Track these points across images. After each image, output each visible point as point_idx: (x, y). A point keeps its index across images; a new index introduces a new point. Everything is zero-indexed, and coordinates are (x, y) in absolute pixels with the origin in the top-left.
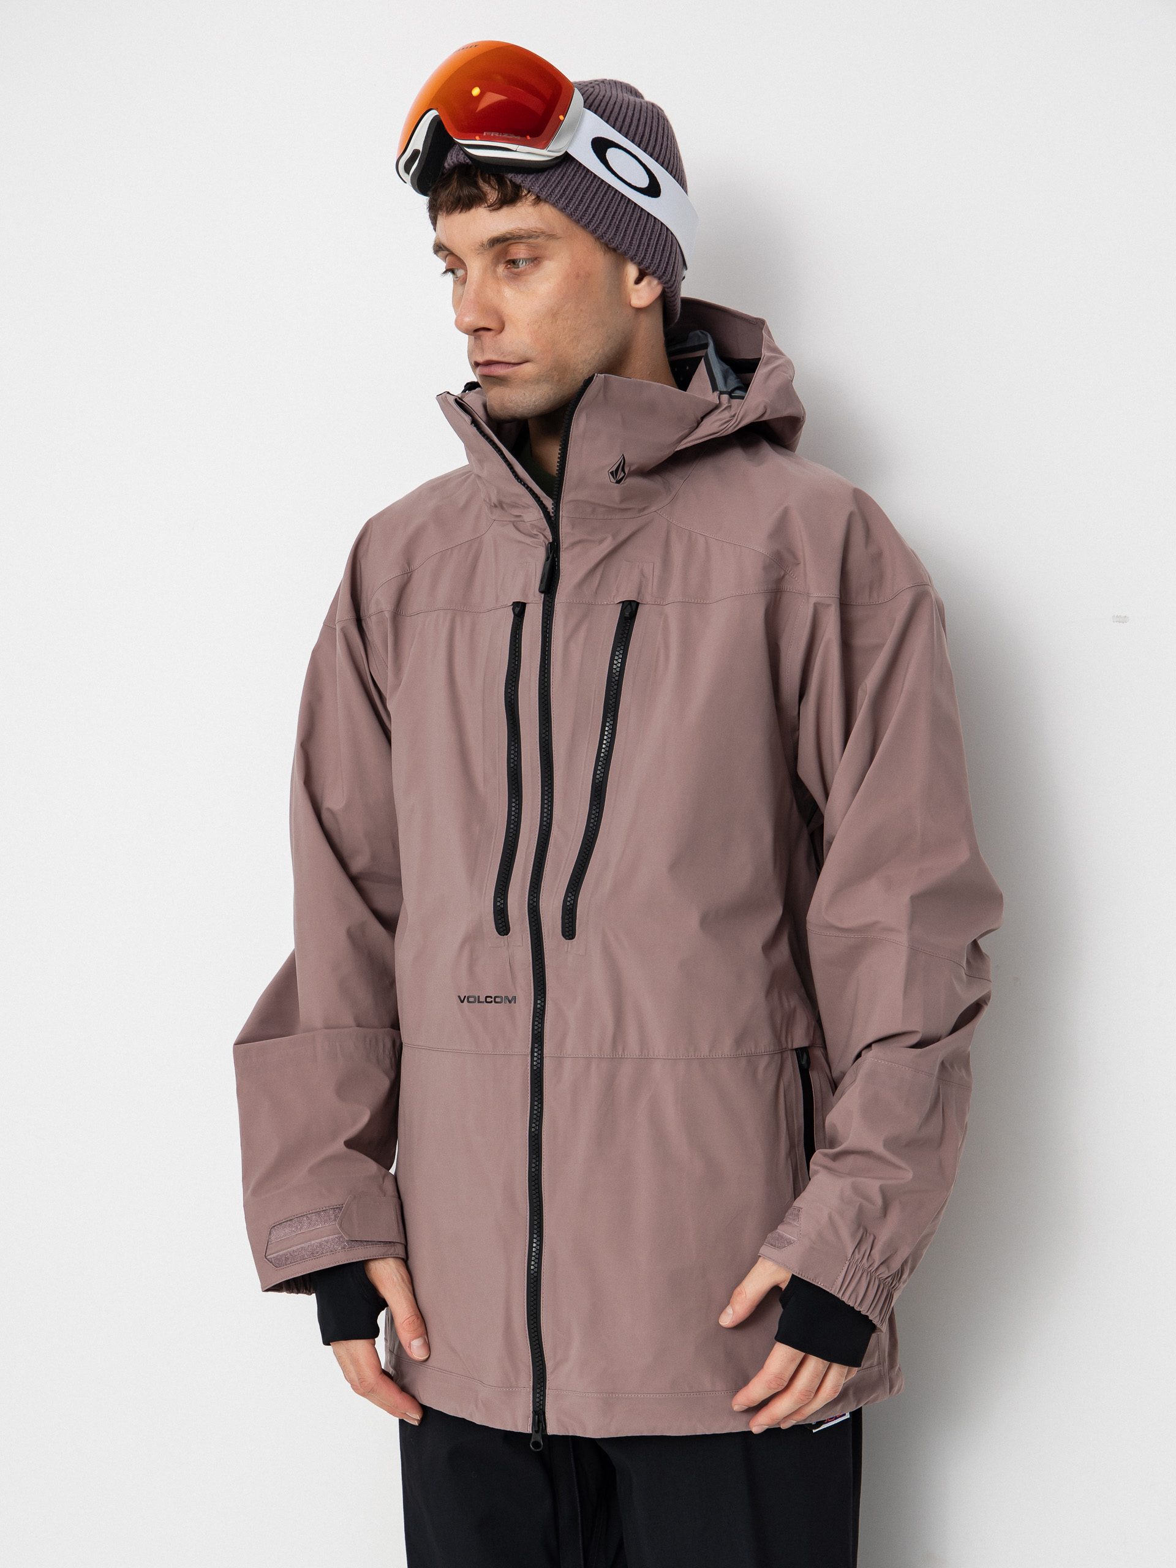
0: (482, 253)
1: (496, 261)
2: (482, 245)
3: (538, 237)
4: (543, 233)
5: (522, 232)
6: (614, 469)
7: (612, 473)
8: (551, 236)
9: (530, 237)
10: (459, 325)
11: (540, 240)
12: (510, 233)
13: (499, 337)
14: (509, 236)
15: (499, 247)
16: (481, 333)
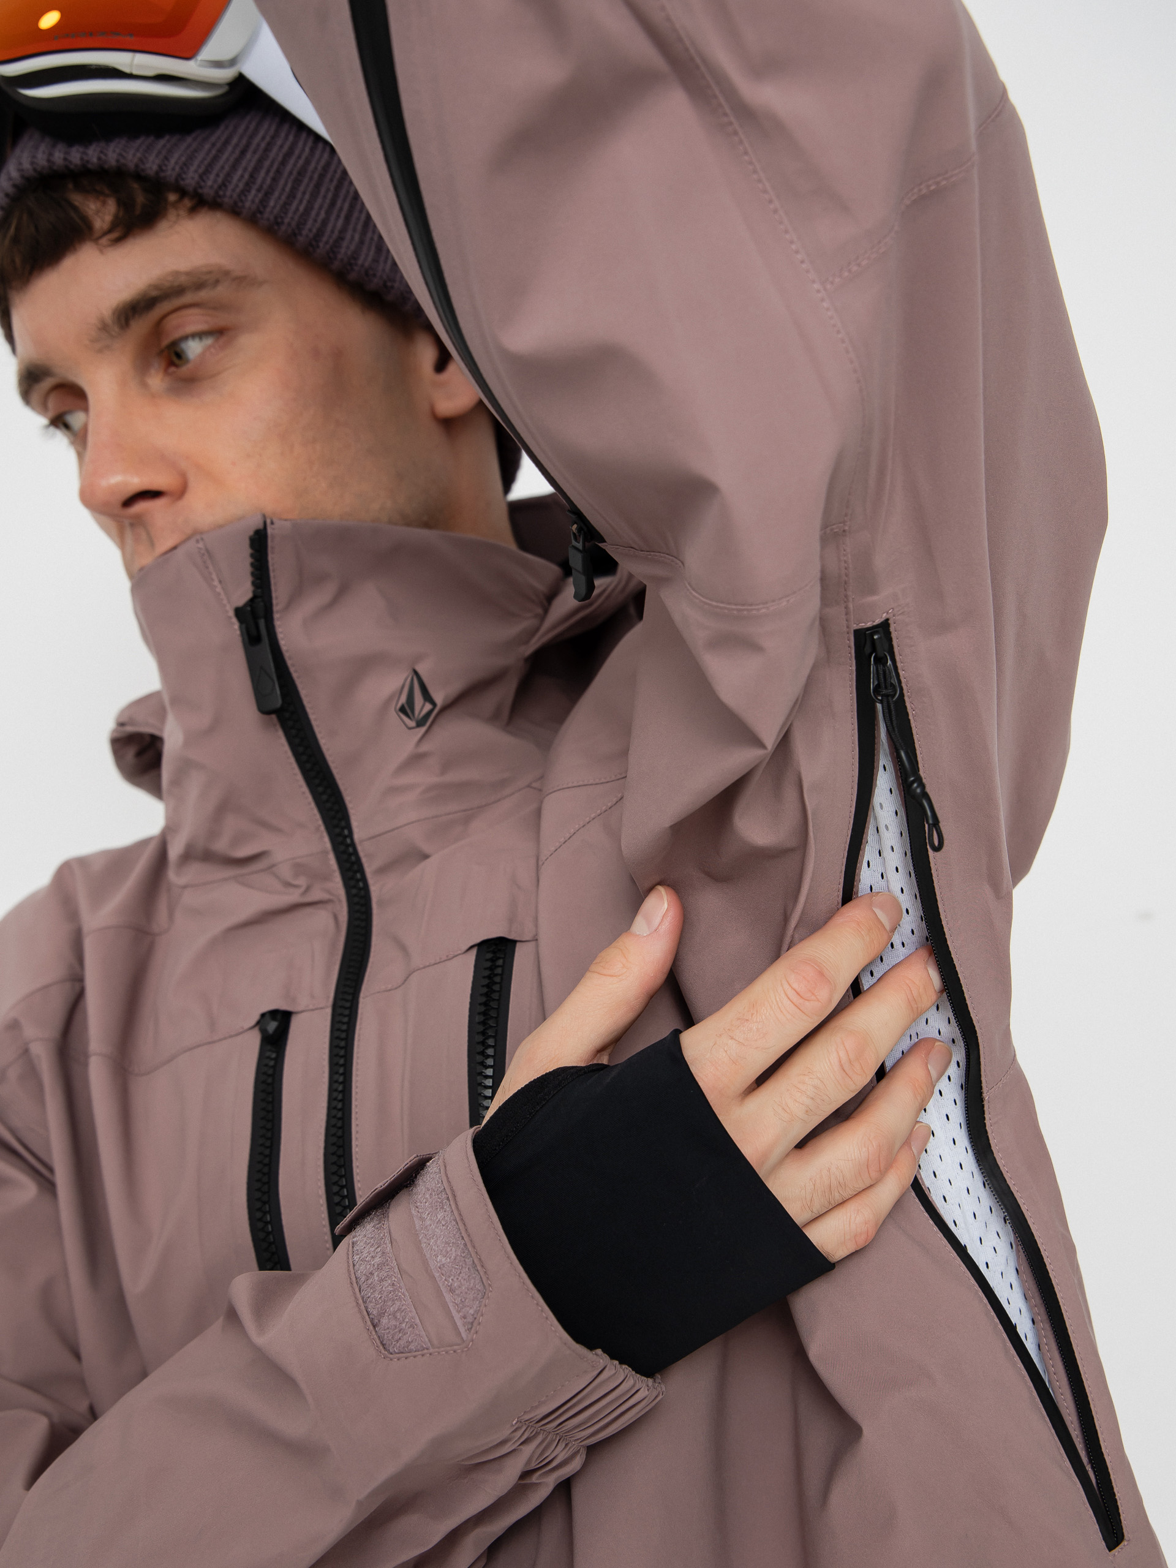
0: (108, 347)
1: (142, 365)
2: (104, 327)
3: (217, 282)
4: (227, 273)
5: (183, 279)
6: (403, 699)
7: (402, 710)
8: (243, 281)
9: (199, 286)
10: (88, 498)
11: (222, 292)
12: (156, 287)
13: (181, 504)
14: (154, 293)
15: (141, 326)
16: (141, 507)
